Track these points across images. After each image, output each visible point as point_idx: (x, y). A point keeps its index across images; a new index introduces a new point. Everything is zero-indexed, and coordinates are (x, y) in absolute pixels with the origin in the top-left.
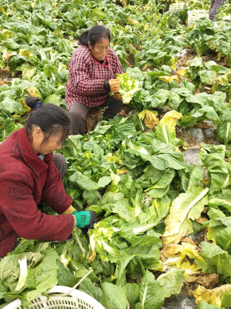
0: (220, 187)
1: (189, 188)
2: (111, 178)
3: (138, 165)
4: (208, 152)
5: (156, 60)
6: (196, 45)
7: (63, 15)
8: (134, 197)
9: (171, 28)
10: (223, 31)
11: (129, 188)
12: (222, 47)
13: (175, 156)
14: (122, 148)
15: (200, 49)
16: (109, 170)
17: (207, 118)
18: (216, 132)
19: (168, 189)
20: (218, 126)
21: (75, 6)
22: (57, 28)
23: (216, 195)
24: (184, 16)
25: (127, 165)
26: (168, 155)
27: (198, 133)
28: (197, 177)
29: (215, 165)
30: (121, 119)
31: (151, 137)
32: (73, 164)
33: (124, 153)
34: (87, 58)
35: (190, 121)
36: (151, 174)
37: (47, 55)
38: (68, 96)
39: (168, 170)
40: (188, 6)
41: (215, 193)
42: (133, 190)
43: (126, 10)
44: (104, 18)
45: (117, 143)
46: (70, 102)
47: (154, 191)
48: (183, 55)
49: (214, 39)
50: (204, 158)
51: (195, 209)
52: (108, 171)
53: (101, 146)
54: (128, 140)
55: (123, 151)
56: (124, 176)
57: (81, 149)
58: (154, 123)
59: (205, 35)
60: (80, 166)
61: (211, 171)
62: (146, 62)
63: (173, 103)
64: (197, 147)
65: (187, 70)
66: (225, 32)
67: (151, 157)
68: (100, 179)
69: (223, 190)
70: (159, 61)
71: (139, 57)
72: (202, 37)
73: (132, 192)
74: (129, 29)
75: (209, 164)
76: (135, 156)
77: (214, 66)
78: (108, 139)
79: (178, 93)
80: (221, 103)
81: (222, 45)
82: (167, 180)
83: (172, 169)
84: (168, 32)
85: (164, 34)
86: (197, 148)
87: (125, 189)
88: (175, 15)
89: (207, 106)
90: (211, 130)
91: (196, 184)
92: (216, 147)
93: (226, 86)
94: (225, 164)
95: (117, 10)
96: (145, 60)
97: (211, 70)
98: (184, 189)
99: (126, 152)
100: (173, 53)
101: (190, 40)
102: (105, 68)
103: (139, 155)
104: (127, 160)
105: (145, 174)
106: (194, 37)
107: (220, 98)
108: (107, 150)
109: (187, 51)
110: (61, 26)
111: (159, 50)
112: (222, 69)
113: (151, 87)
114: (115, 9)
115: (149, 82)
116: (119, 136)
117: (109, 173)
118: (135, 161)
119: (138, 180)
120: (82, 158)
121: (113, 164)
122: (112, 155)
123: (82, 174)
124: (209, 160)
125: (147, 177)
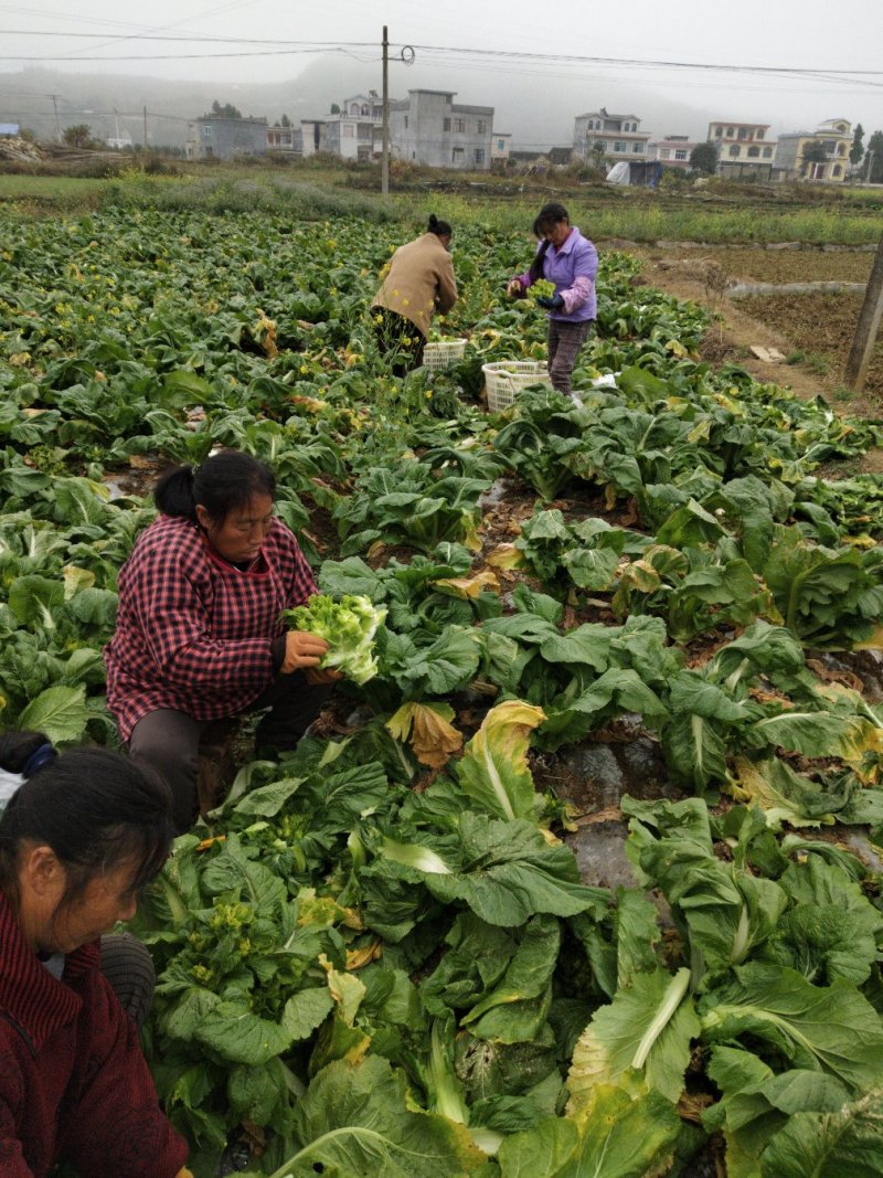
0: (727, 957)
1: (622, 980)
2: (330, 992)
3: (420, 919)
4: (656, 833)
5: (413, 525)
6: (530, 467)
7: (59, 397)
8: (426, 1058)
9: (439, 415)
10: (604, 424)
11: (402, 1020)
12: (614, 469)
13: (548, 864)
14: (347, 861)
15: (545, 478)
16: (317, 959)
17: (624, 711)
18: (660, 754)
19: (548, 999)
20: (664, 731)
21: (98, 364)
22: (40, 440)
23: (717, 992)
24: (474, 379)
25: (379, 926)
26: (524, 864)
27: (602, 761)
28: (639, 933)
29: (691, 881)
30: (324, 747)
31: (449, 802)
32: (175, 960)
33: (363, 879)
34: (196, 562)
35: (567, 727)
36: (476, 946)
37: (12, 540)
38: (120, 690)
39: (536, 923)
40: (477, 346)
41: (715, 984)
42: (419, 1025)
43: (280, 366)
44: (211, 398)
45: (329, 845)
46: (132, 709)
47: (500, 1017)
48: (493, 500)
49: (585, 449)
50: (648, 859)
51: (661, 1061)
52: (314, 964)
53: (269, 864)
54: (365, 826)
55: (357, 874)
56: (377, 975)
57: (196, 890)
58: (446, 749)
59: (552, 437)
60: (205, 965)
61: (684, 903)
62: (379, 533)
63: (499, 669)
64: (609, 815)
65: (521, 552)
66: (612, 428)
67: (465, 884)
68: (289, 1004)
69: (740, 970)
70: (422, 527)
71: (352, 519)
72: (545, 441)
73: (415, 1036)
74: (301, 429)
75: (670, 876)
76: (403, 883)
77: (605, 533)
78: (293, 833)
79: (511, 633)
80: (657, 653)
81: (612, 463)
82: (538, 963)
83: (548, 917)
84: (431, 428)
85: (419, 436)
86: (611, 817)
87: (388, 1029)
88: (442, 377)
89: (615, 670)
90: (643, 746)
91: (642, 963)
92: (678, 808)
93: (656, 592)
94: (724, 870)
95: (250, 369)
96: (374, 527)
97: (599, 545)
98: (605, 987)
99: (370, 875)
100: (463, 499)
101: (508, 453)
102: (256, 583)
103: (417, 881)
104: (376, 905)
105: (451, 952)
106: (519, 444)
107: (649, 638)
108: (292, 880)
109: (505, 485)
110: (55, 432)
111: (417, 492)
112: (631, 540)
113: (413, 620)
114: (241, 366)
115: (403, 606)
116: (334, 815)
117: (319, 975)
118: (406, 905)
119: (429, 982)
120: (211, 931)
121: (326, 932)
122: (317, 895)
123: (216, 998)
124: (668, 864)
125: (464, 964)
